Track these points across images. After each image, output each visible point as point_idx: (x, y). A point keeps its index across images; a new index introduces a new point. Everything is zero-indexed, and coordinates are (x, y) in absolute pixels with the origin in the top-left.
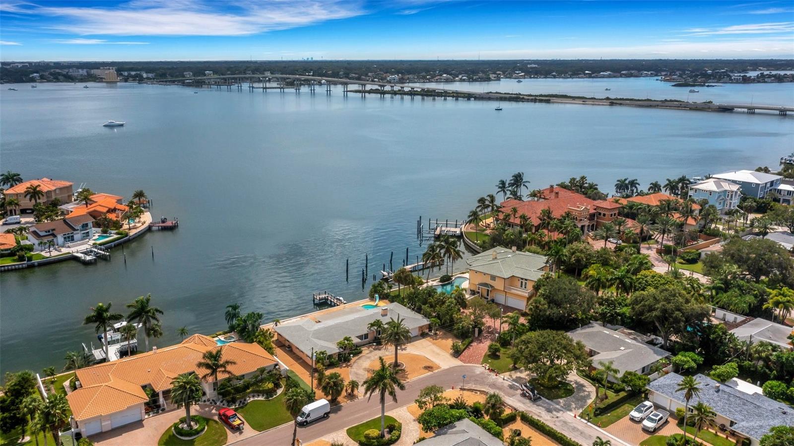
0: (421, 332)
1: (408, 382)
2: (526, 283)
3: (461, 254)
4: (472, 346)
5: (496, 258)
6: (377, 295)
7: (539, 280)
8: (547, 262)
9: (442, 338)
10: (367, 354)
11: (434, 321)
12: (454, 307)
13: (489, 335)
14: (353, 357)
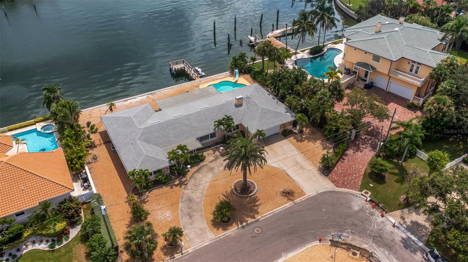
0: (283, 129)
1: (258, 220)
2: (418, 68)
3: (336, 22)
4: (347, 155)
5: (380, 31)
6: (237, 71)
7: (440, 67)
8: (443, 39)
9: (309, 139)
10: (211, 162)
11: (300, 118)
12: (328, 101)
13: (368, 138)
14: (191, 168)
